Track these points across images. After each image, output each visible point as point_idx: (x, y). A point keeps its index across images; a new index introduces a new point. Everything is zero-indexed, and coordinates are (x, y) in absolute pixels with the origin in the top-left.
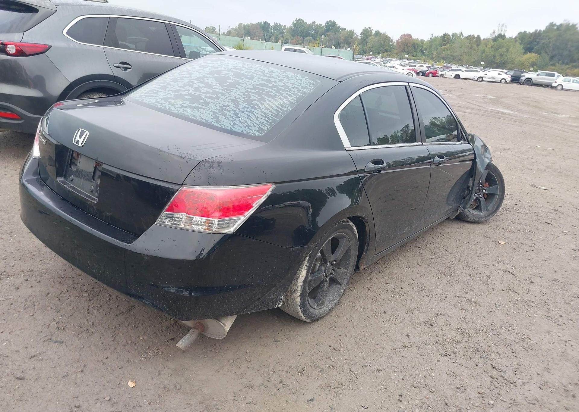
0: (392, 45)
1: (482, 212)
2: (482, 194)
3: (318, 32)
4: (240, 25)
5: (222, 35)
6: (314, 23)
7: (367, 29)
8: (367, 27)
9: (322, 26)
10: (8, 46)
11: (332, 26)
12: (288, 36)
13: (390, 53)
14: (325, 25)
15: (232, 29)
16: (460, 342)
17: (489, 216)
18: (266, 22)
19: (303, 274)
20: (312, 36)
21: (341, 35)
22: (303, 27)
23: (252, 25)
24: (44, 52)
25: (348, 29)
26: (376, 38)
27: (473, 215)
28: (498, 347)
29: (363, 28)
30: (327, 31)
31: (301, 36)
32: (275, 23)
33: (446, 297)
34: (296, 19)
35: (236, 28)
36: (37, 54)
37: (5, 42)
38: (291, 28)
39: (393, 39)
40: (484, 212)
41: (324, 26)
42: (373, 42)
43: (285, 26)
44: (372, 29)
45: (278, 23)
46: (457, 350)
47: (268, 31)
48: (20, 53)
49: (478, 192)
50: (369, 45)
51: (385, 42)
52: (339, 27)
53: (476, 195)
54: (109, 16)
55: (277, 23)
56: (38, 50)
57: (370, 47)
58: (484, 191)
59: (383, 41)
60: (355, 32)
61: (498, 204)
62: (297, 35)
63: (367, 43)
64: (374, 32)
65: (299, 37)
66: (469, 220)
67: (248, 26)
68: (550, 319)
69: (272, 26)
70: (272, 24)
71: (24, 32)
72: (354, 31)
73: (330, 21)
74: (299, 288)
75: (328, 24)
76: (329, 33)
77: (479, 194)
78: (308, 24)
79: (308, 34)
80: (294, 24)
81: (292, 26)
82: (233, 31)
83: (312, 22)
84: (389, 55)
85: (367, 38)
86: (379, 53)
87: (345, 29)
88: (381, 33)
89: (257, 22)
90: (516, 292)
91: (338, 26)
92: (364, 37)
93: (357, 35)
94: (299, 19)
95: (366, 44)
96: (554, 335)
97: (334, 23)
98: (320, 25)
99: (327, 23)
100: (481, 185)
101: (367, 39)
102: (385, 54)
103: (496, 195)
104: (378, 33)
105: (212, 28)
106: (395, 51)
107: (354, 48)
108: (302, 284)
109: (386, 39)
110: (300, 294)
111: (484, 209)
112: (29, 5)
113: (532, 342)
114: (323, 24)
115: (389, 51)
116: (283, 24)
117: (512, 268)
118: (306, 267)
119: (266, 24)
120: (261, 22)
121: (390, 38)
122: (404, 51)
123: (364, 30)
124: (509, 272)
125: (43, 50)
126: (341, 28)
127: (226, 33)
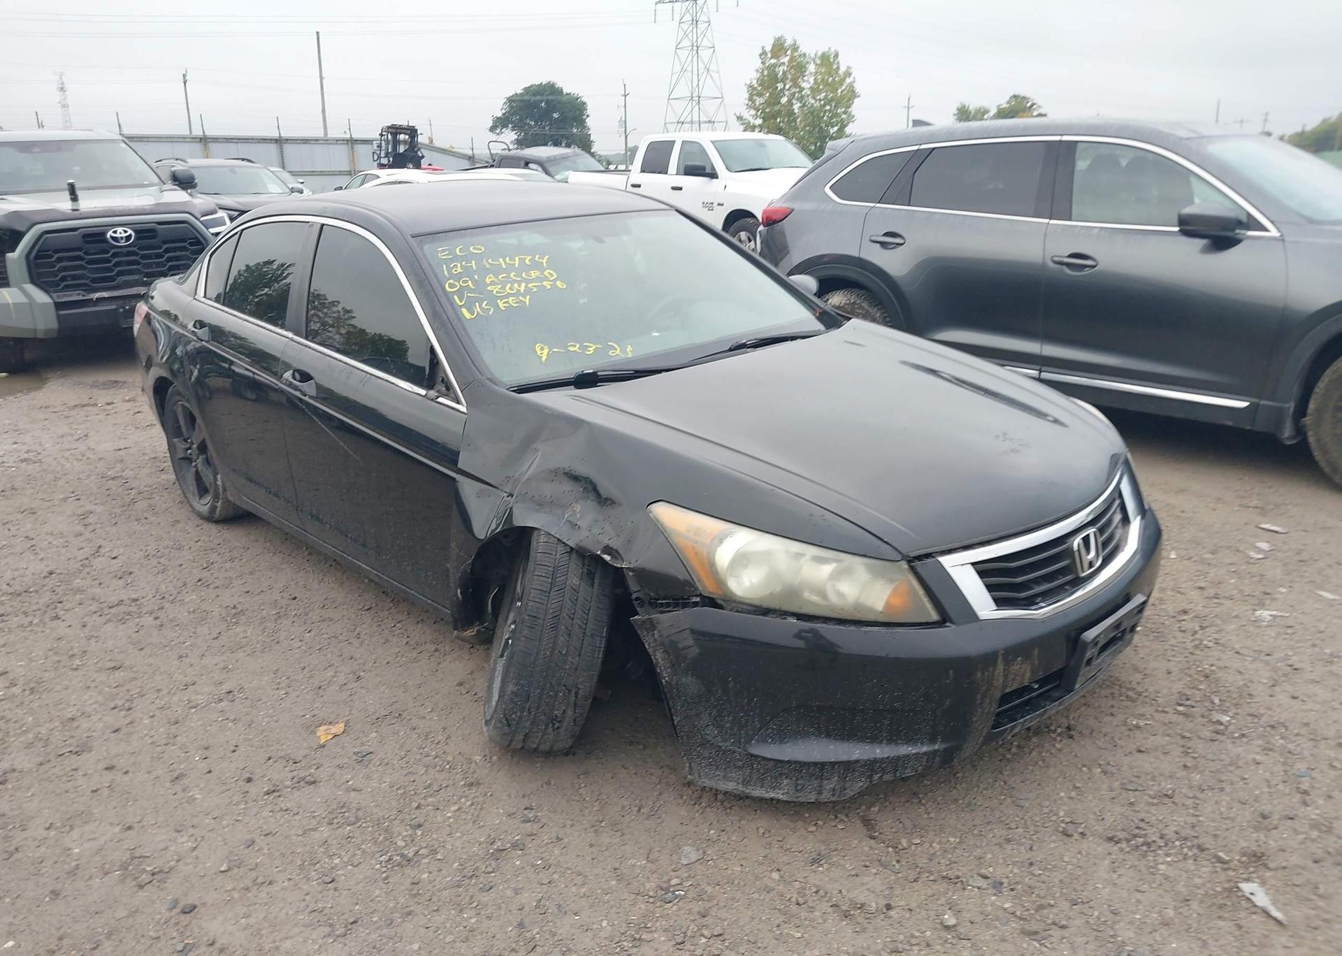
54: (917, 147)
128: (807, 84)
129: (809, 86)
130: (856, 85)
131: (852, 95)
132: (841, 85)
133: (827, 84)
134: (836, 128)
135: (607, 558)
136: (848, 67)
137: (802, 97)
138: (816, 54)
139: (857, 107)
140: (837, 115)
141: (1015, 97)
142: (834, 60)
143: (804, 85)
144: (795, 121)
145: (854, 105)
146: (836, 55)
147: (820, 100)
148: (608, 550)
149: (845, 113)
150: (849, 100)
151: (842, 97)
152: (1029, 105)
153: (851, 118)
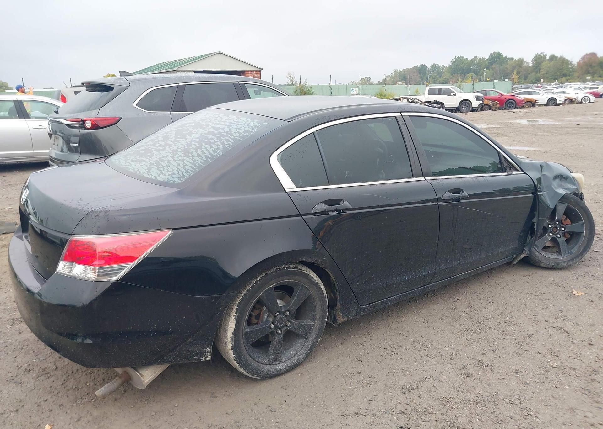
0: (572, 68)
1: (563, 255)
2: (561, 233)
3: (480, 66)
4: (396, 71)
5: (378, 84)
6: (476, 57)
7: (540, 55)
8: (539, 52)
9: (485, 60)
10: (87, 122)
11: (497, 58)
12: (447, 75)
13: (569, 77)
14: (489, 58)
15: (387, 76)
16: (434, 413)
17: (572, 260)
18: (422, 65)
19: (231, 326)
20: (474, 72)
21: (508, 65)
22: (464, 64)
23: (408, 70)
24: (115, 124)
25: (516, 58)
26: (551, 63)
27: (548, 259)
28: (484, 423)
29: (534, 55)
30: (491, 64)
31: (461, 74)
32: (433, 64)
33: (451, 359)
34: (456, 57)
35: (391, 75)
36: (109, 126)
37: (84, 119)
38: (450, 67)
39: (572, 61)
40: (564, 255)
41: (487, 59)
42: (548, 68)
43: (443, 66)
44: (545, 54)
45: (436, 63)
46: (423, 423)
47: (425, 74)
48: (95, 126)
49: (555, 231)
50: (543, 71)
51: (562, 66)
52: (506, 57)
53: (551, 234)
54: (177, 85)
55: (434, 64)
56: (110, 122)
57: (544, 74)
58: (563, 229)
59: (560, 65)
60: (525, 60)
61: (585, 245)
62: (457, 73)
63: (540, 69)
64: (548, 57)
65: (459, 75)
66: (542, 265)
67: (404, 71)
68: (587, 393)
69: (429, 67)
70: (429, 66)
71: (100, 108)
72: (523, 59)
73: (494, 53)
74: (229, 340)
75: (493, 56)
76: (494, 66)
77: (556, 233)
78: (469, 59)
79: (469, 71)
80: (453, 62)
81: (451, 64)
82: (388, 79)
83: (473, 58)
84: (569, 79)
85: (540, 64)
86: (555, 79)
87: (513, 59)
88: (556, 57)
89: (413, 66)
90: (557, 356)
91: (504, 56)
92: (536, 64)
93: (528, 63)
94: (459, 56)
95: (540, 71)
96: (579, 414)
97: (499, 54)
98: (483, 59)
99: (491, 55)
100: (557, 223)
101: (539, 66)
102: (564, 79)
103: (582, 234)
104: (553, 57)
105: (368, 79)
106: (576, 74)
107: (513, 77)
108: (232, 336)
109: (564, 62)
110: (232, 347)
111: (565, 251)
112: (107, 85)
113: (538, 421)
114: (487, 57)
115: (568, 75)
116: (440, 64)
117: (572, 326)
118: (234, 317)
119: (423, 67)
120: (417, 66)
121: (568, 61)
122: (588, 73)
123: (536, 56)
124: (565, 330)
125: (114, 122)
126: (508, 58)
127: (381, 81)
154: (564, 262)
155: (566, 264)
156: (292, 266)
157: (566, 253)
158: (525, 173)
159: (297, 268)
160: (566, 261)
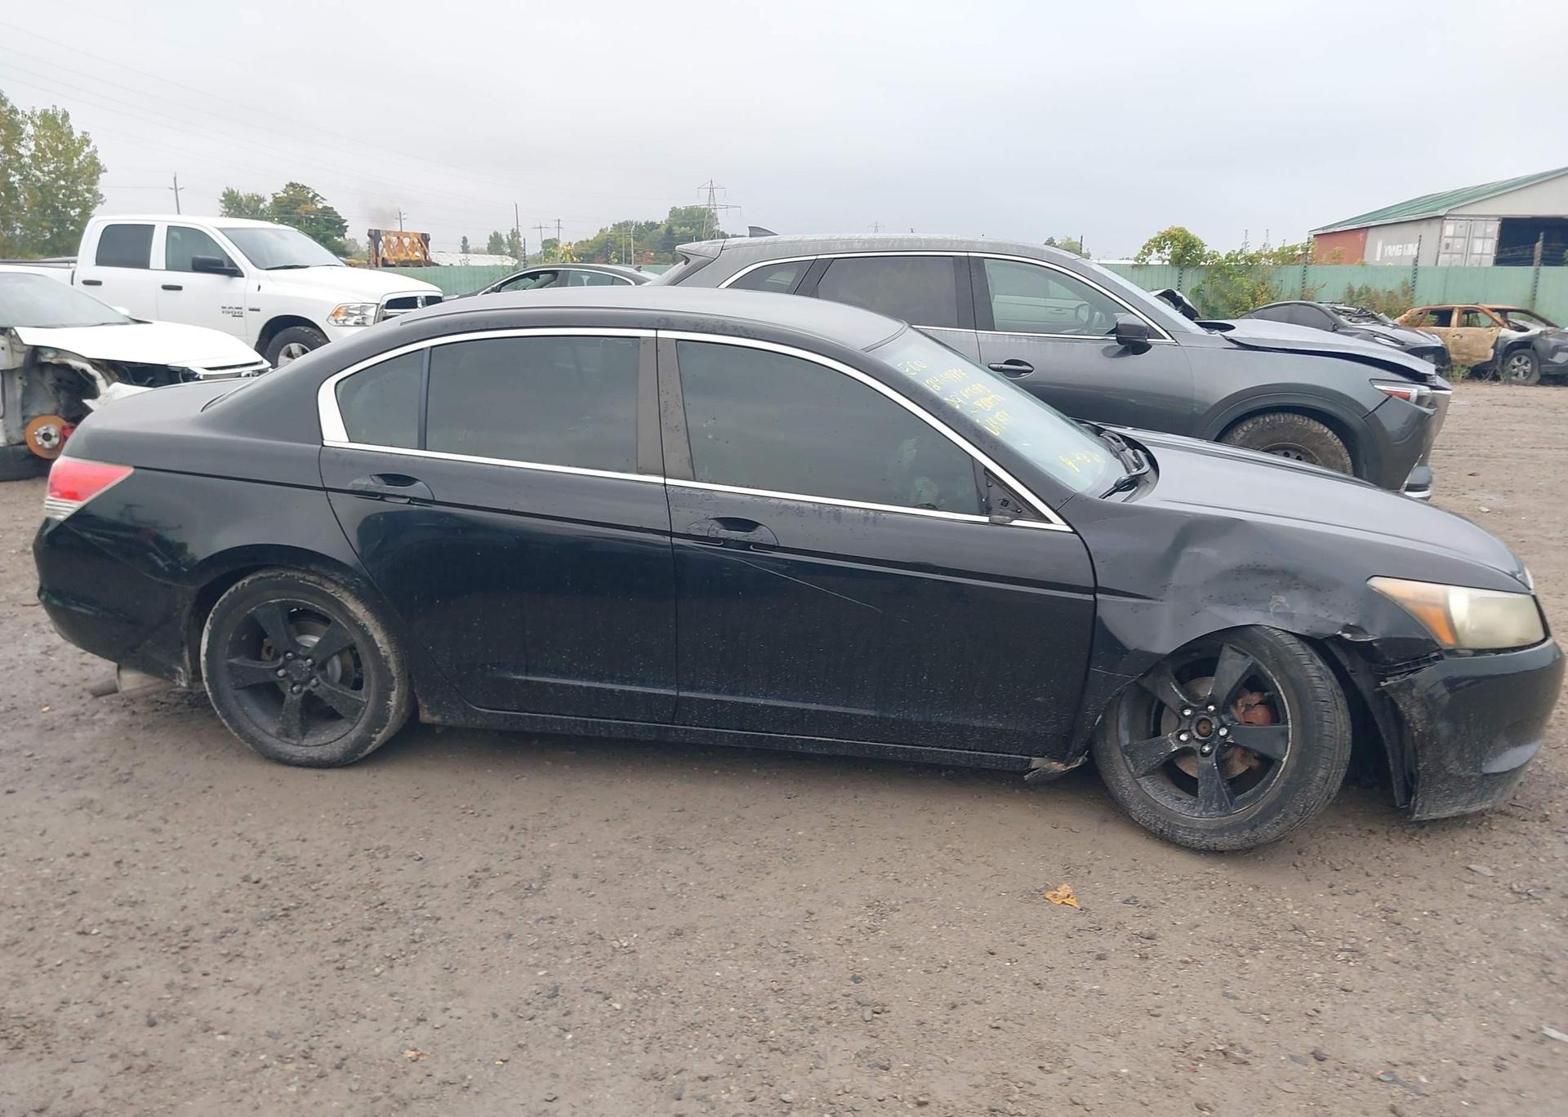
1: (1201, 809)
40: (1205, 811)
49: (1204, 731)
53: (1183, 737)
54: (814, 258)
58: (1222, 732)
61: (1270, 799)
77: (1205, 739)
100: (1212, 708)
103: (1275, 765)
111: (1209, 800)
128: (27, 149)
129: (29, 153)
130: (99, 156)
131: (94, 169)
132: (77, 155)
133: (56, 153)
134: (78, 210)
135: (1347, 636)
136: (85, 133)
137: (23, 166)
138: (33, 113)
139: (103, 184)
140: (77, 193)
141: (292, 185)
142: (63, 123)
143: (22, 151)
144: (16, 197)
145: (100, 181)
146: (66, 116)
147: (50, 172)
148: (1347, 628)
149: (89, 191)
150: (91, 175)
151: (80, 170)
152: (310, 196)
153: (98, 198)
154: (1193, 830)
155: (1198, 836)
156: (312, 578)
157: (1211, 804)
158: (1075, 532)
159: (320, 584)
160: (1198, 829)
